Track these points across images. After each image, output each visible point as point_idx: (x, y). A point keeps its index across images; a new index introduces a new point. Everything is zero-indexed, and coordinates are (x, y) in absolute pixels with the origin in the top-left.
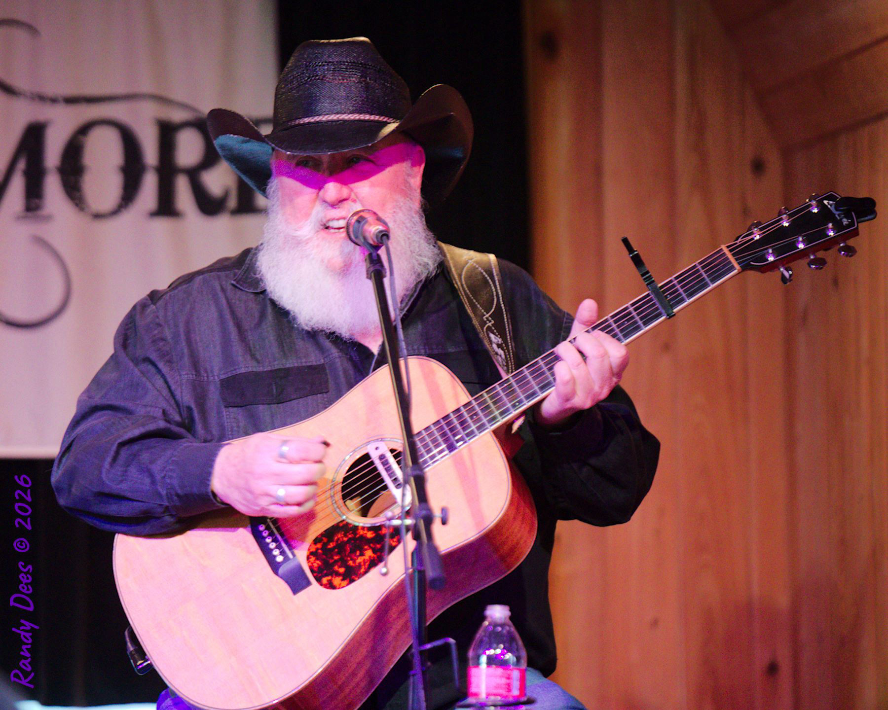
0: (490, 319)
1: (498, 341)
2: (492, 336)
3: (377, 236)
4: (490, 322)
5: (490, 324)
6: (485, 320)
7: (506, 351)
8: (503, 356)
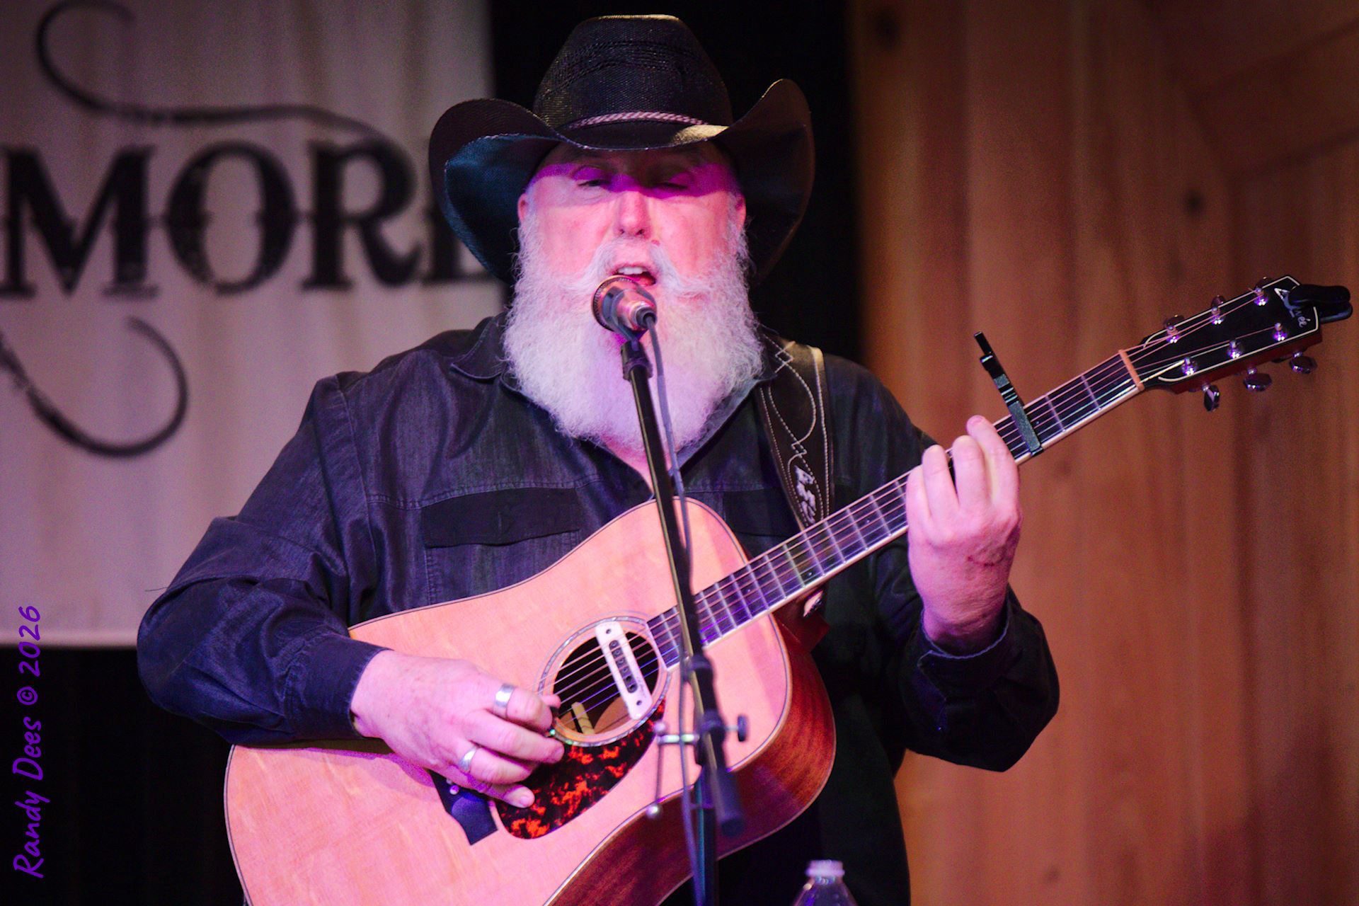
0: (802, 447)
1: (809, 480)
2: (800, 472)
3: (638, 317)
4: (801, 451)
5: (800, 455)
6: (794, 448)
7: (820, 495)
8: (813, 503)
